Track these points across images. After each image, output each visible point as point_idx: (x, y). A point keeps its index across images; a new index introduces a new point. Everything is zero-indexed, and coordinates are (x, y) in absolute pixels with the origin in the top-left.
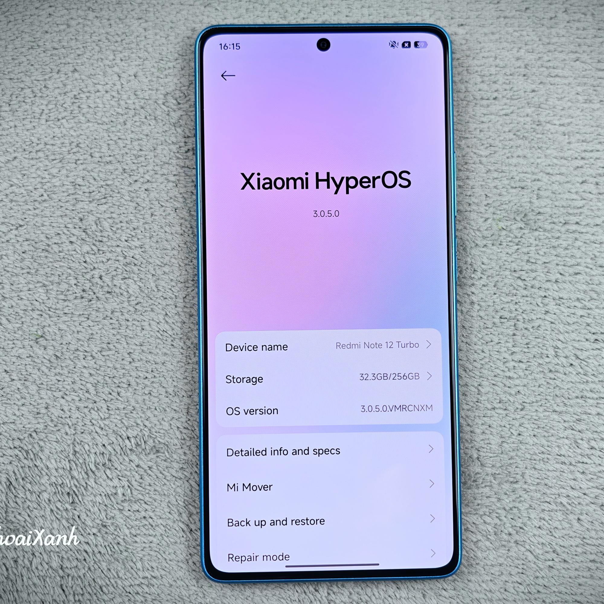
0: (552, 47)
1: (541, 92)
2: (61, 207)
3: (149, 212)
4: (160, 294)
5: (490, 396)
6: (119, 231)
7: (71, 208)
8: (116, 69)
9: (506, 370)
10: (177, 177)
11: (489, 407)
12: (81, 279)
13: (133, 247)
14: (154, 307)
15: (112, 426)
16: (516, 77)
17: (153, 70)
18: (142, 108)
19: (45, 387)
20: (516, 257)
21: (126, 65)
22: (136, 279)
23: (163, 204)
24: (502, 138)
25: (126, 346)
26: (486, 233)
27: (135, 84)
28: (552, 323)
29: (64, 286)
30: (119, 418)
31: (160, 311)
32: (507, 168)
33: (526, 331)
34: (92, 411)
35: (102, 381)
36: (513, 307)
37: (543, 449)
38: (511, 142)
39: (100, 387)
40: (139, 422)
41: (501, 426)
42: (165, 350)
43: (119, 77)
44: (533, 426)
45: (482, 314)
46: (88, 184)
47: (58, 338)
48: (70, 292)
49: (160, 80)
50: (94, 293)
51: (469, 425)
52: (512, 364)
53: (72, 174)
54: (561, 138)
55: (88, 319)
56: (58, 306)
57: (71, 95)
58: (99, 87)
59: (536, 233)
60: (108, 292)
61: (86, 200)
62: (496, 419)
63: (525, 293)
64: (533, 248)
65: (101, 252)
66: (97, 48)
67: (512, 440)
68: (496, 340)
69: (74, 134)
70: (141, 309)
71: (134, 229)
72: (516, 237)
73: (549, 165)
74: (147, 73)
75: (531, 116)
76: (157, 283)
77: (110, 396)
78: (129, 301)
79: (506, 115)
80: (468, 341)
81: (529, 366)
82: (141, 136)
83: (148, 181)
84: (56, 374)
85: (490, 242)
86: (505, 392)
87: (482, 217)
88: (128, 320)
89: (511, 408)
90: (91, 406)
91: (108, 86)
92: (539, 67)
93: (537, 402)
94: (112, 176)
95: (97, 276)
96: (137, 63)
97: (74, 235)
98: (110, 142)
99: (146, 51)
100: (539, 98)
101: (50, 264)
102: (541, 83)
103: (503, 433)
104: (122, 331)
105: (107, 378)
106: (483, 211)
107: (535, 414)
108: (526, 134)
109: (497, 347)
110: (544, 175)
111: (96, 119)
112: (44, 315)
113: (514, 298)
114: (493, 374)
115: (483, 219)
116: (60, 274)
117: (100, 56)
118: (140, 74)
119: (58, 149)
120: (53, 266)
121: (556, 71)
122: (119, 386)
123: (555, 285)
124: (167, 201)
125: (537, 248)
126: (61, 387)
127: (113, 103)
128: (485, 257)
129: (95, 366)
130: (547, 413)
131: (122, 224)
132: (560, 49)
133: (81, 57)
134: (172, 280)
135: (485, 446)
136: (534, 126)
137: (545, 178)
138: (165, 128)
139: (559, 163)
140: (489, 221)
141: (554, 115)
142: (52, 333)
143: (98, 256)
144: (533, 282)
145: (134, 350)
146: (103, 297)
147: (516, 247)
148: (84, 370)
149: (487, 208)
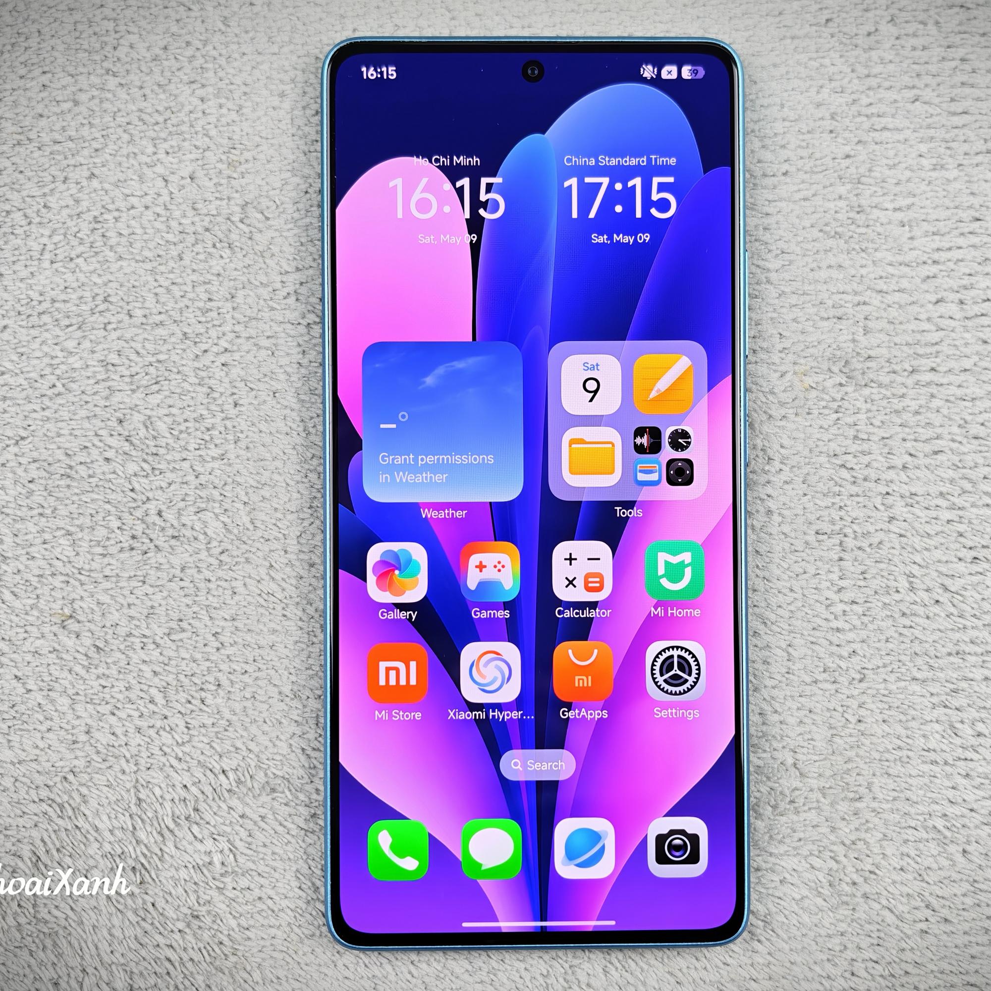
0: (873, 82)
1: (861, 158)
2: (87, 402)
3: (230, 400)
4: (259, 533)
5: (808, 661)
6: (183, 436)
7: (103, 403)
8: (159, 169)
9: (832, 617)
10: (273, 341)
11: (808, 679)
12: (128, 519)
13: (208, 459)
14: (251, 555)
15: (196, 754)
16: (817, 135)
17: (219, 166)
18: (207, 230)
19: (83, 698)
20: (836, 432)
21: (176, 160)
22: (217, 511)
23: (252, 386)
24: (800, 239)
25: (209, 623)
26: (783, 397)
27: (191, 191)
28: (901, 536)
29: (101, 533)
30: (206, 741)
31: (260, 561)
32: (812, 287)
33: (860, 553)
34: (162, 732)
35: (175, 683)
36: (836, 515)
37: (899, 743)
38: (815, 244)
39: (171, 692)
40: (239, 744)
41: (828, 709)
42: (272, 625)
43: (166, 181)
44: (881, 705)
45: (786, 528)
46: (127, 362)
47: (97, 618)
48: (112, 542)
49: (233, 182)
50: (151, 540)
51: (776, 712)
52: (840, 607)
53: (100, 347)
54: (897, 231)
55: (144, 582)
56: (95, 565)
57: (89, 217)
58: (134, 201)
59: (866, 391)
60: (174, 537)
61: (127, 388)
62: (820, 698)
63: (854, 489)
64: (862, 416)
65: (157, 472)
66: (126, 137)
67: (847, 731)
68: (812, 570)
69: (99, 281)
70: (228, 560)
71: (208, 430)
72: (834, 400)
73: (881, 277)
74: (211, 172)
75: (847, 199)
76: (252, 516)
77: (189, 706)
78: (208, 549)
79: (805, 199)
80: (767, 574)
81: (869, 609)
82: (209, 277)
83: (226, 350)
84: (98, 677)
85: (791, 411)
86: (832, 654)
87: (775, 371)
88: (209, 581)
89: (844, 680)
90: (159, 724)
91: (148, 197)
92: (854, 117)
93: (885, 666)
94: (166, 347)
95: (153, 512)
96: (193, 156)
97: (110, 447)
98: (159, 290)
99: (207, 135)
100: (857, 168)
101: (75, 498)
102: (859, 142)
103: (832, 721)
104: (201, 598)
105: (182, 677)
106: (777, 361)
107: (883, 686)
108: (839, 230)
109: (814, 582)
110: (874, 295)
111: (132, 253)
112: (72, 581)
113: (837, 500)
114: (810, 626)
115: (778, 374)
116: (94, 512)
117: (131, 149)
118: (200, 174)
119: (74, 308)
120: (80, 500)
121: (884, 121)
122: (202, 689)
123: (902, 473)
124: (259, 380)
125: (869, 415)
126: (108, 697)
127: (158, 225)
128: (785, 436)
129: (161, 659)
130: (903, 684)
131: (187, 424)
132: (887, 84)
133: (99, 153)
134: (276, 509)
135: (806, 744)
136: (852, 215)
137: (876, 300)
138: (247, 261)
139: (896, 272)
140: (788, 376)
141: (884, 194)
142: (87, 611)
143: (153, 478)
144: (866, 472)
145: (223, 628)
146: (166, 545)
147: (835, 416)
148: (144, 667)
149: (783, 355)
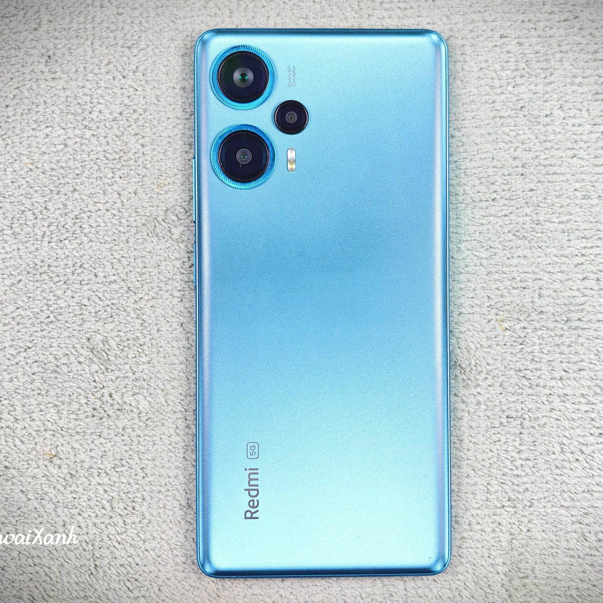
0: (549, 145)
1: (540, 191)
2: (68, 328)
3: (155, 328)
4: (170, 408)
5: (499, 494)
6: (125, 349)
7: (78, 328)
8: (115, 187)
9: (514, 468)
10: (182, 293)
11: (499, 505)
12: (92, 398)
13: (141, 363)
14: (165, 421)
15: (129, 540)
16: (513, 177)
17: (152, 186)
18: (143, 225)
19: (62, 505)
20: (521, 356)
21: (125, 182)
22: (145, 394)
23: (169, 320)
24: (501, 239)
25: (139, 462)
26: (490, 334)
27: (135, 201)
28: (557, 420)
29: (75, 406)
30: (135, 532)
31: (170, 425)
32: (508, 269)
33: (532, 430)
34: (109, 526)
35: (117, 497)
36: (519, 406)
37: (552, 544)
38: (511, 243)
39: (115, 503)
40: (155, 535)
41: (510, 523)
42: (177, 464)
43: (119, 194)
44: (541, 521)
45: (489, 413)
46: (94, 304)
47: (72, 457)
48: (82, 412)
49: (160, 196)
50: (105, 411)
51: (478, 523)
52: (519, 462)
53: (78, 294)
54: (560, 236)
55: (100, 436)
56: (71, 425)
57: (72, 215)
58: (100, 206)
59: (540, 333)
60: (118, 410)
61: (93, 319)
62: (505, 516)
63: (530, 391)
64: (537, 348)
65: (110, 371)
66: (96, 167)
67: (521, 536)
68: (503, 439)
69: (77, 255)
70: (151, 424)
71: (141, 345)
72: (520, 337)
73: (550, 264)
74: (147, 190)
75: (530, 216)
76: (166, 397)
77: (125, 511)
78: (139, 417)
79: (506, 216)
80: (476, 441)
81: (536, 464)
82: (144, 253)
83: (153, 298)
84: (71, 492)
85: (494, 343)
86: (513, 490)
87: (484, 319)
88: (139, 436)
89: (520, 506)
90: (107, 521)
91: (108, 204)
92: (536, 166)
93: (545, 498)
94: (118, 295)
95: (107, 394)
96: (136, 180)
97: (81, 355)
98: (114, 261)
99: (145, 168)
100: (537, 197)
101: (60, 385)
102: (539, 181)
103: (512, 530)
104: (134, 447)
105: (121, 494)
106: (486, 313)
107: (543, 510)
108: (525, 234)
109: (504, 447)
110: (545, 274)
111: (98, 238)
112: (57, 434)
113: (520, 397)
114: (501, 473)
115: (486, 321)
116: (71, 394)
117: (99, 174)
118: (140, 191)
119: (62, 271)
120: (63, 386)
121: (554, 169)
122: (133, 501)
123: (559, 382)
124: (173, 316)
125: (541, 346)
126: (77, 504)
127: (114, 221)
128: (490, 358)
129: (109, 482)
130: (555, 509)
131: (129, 342)
132: (557, 147)
133: (79, 176)
134: (181, 394)
135: (496, 544)
136: (533, 226)
137: (546, 277)
138: (168, 245)
139: (559, 261)
140: (493, 322)
141: (553, 213)
142: (65, 452)
143: (107, 374)
144: (538, 381)
145: (147, 465)
146: (114, 414)
147: (520, 347)
148: (99, 487)
149: (490, 309)
